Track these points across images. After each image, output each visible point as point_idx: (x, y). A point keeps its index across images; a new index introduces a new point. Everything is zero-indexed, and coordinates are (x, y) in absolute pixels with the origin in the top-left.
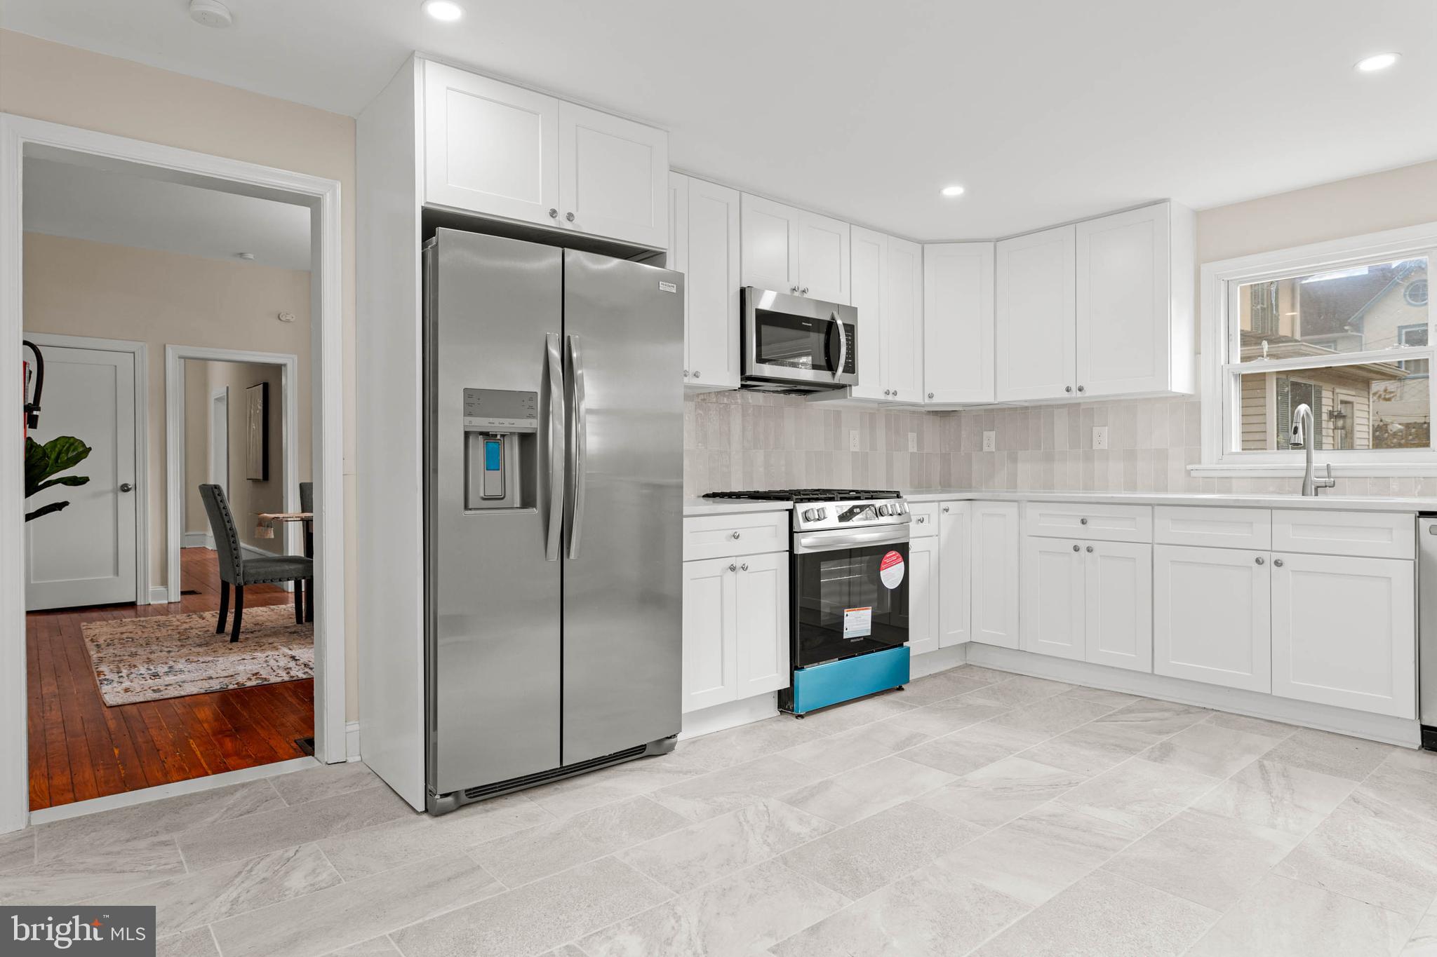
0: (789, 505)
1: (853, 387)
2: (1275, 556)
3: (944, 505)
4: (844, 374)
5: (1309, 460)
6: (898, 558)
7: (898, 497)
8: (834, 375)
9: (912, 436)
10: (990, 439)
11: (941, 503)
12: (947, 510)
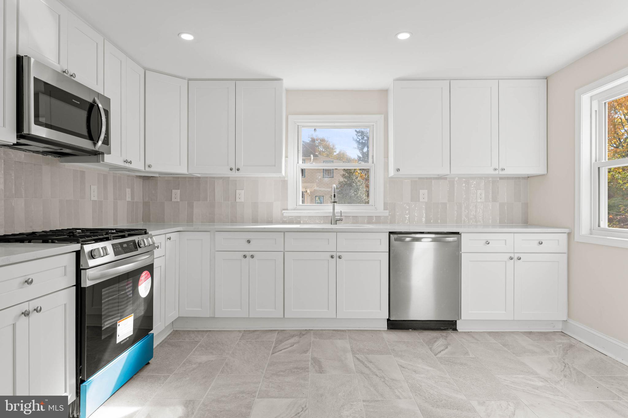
0: (76, 247)
1: (105, 155)
2: (338, 254)
3: (168, 236)
4: (103, 145)
5: (334, 209)
6: (148, 275)
7: (146, 233)
8: (95, 144)
9: (128, 191)
10: (176, 194)
11: (167, 234)
12: (170, 239)
